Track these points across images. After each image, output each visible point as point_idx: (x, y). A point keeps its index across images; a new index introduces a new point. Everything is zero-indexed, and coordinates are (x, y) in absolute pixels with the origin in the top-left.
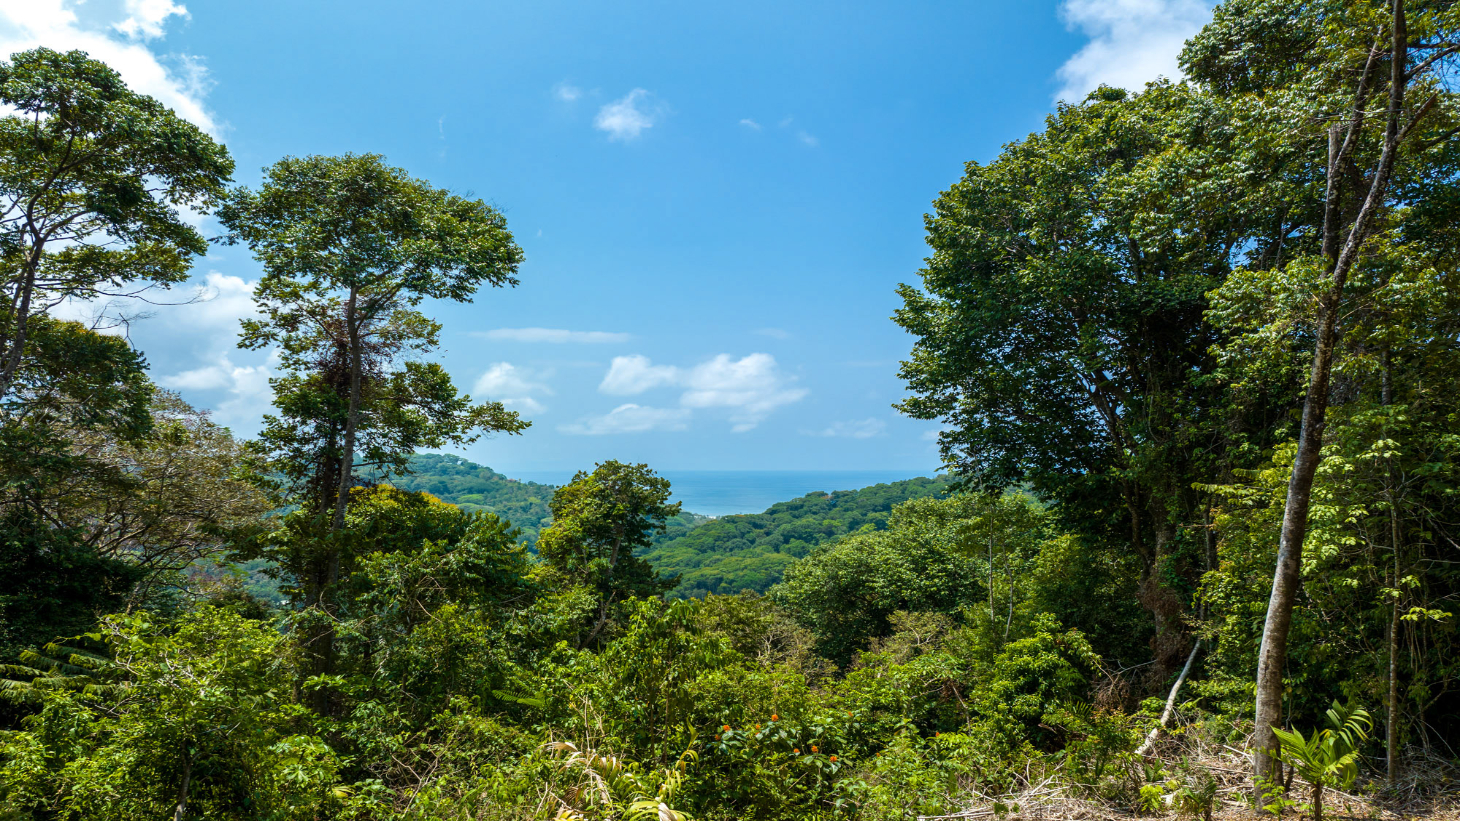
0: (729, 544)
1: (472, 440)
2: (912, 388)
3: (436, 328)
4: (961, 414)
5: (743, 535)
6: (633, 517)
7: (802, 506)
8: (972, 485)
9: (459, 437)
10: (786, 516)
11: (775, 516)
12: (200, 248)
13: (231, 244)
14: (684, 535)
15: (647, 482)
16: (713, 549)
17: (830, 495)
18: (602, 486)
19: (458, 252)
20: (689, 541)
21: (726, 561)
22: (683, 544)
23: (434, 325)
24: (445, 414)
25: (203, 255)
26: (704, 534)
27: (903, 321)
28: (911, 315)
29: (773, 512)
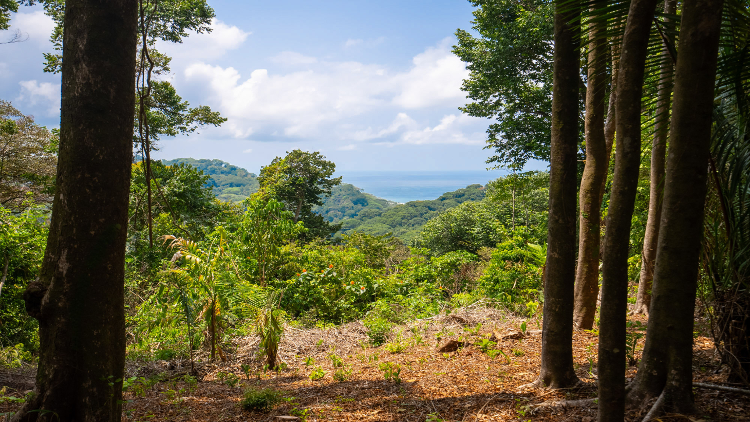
0: (412, 221)
1: (193, 130)
2: (470, 97)
3: (167, 60)
4: (504, 113)
5: (422, 215)
6: (310, 186)
7: (463, 195)
8: (505, 157)
9: (185, 128)
10: (452, 201)
11: (445, 201)
12: (14, 7)
13: (31, 5)
14: (380, 215)
15: (319, 163)
16: (401, 225)
17: (484, 187)
18: (289, 166)
19: (168, 10)
20: (384, 219)
21: (409, 232)
22: (379, 221)
23: (166, 58)
24: (175, 114)
25: (16, 12)
26: (395, 215)
27: (457, 52)
28: (463, 49)
29: (443, 199)
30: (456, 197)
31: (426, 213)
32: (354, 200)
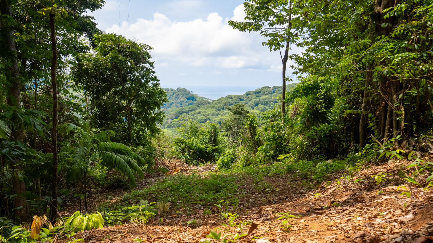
7: (260, 92)
10: (254, 96)
20: (212, 105)
26: (219, 103)
29: (248, 95)
30: (256, 93)
31: (238, 102)
32: (187, 97)
